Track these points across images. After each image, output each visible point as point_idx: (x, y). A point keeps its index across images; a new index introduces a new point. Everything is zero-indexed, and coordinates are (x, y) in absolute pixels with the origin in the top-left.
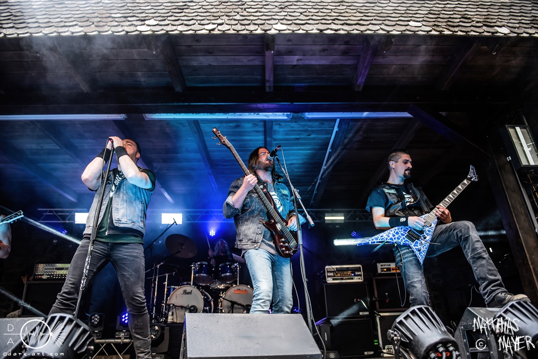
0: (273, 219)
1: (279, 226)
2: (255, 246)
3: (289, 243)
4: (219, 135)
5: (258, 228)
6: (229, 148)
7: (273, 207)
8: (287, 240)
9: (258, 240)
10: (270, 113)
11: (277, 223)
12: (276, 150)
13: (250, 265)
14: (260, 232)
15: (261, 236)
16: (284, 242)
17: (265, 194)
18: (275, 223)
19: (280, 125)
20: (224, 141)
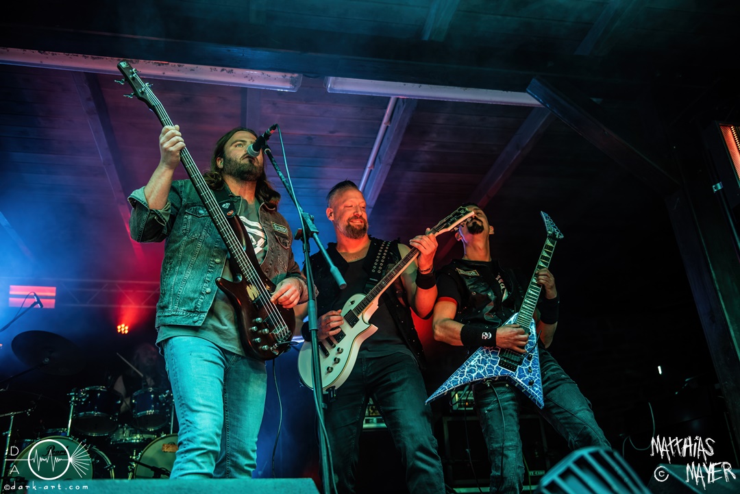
0: (241, 273)
1: (252, 292)
2: (196, 318)
3: (271, 328)
4: (134, 78)
5: (204, 281)
6: (153, 108)
7: (244, 249)
8: (269, 321)
9: (202, 308)
10: (256, 72)
11: (249, 284)
12: (267, 136)
13: (175, 374)
14: (208, 290)
15: (210, 298)
16: (260, 326)
17: (231, 219)
18: (246, 283)
19: (274, 104)
20: (143, 93)
